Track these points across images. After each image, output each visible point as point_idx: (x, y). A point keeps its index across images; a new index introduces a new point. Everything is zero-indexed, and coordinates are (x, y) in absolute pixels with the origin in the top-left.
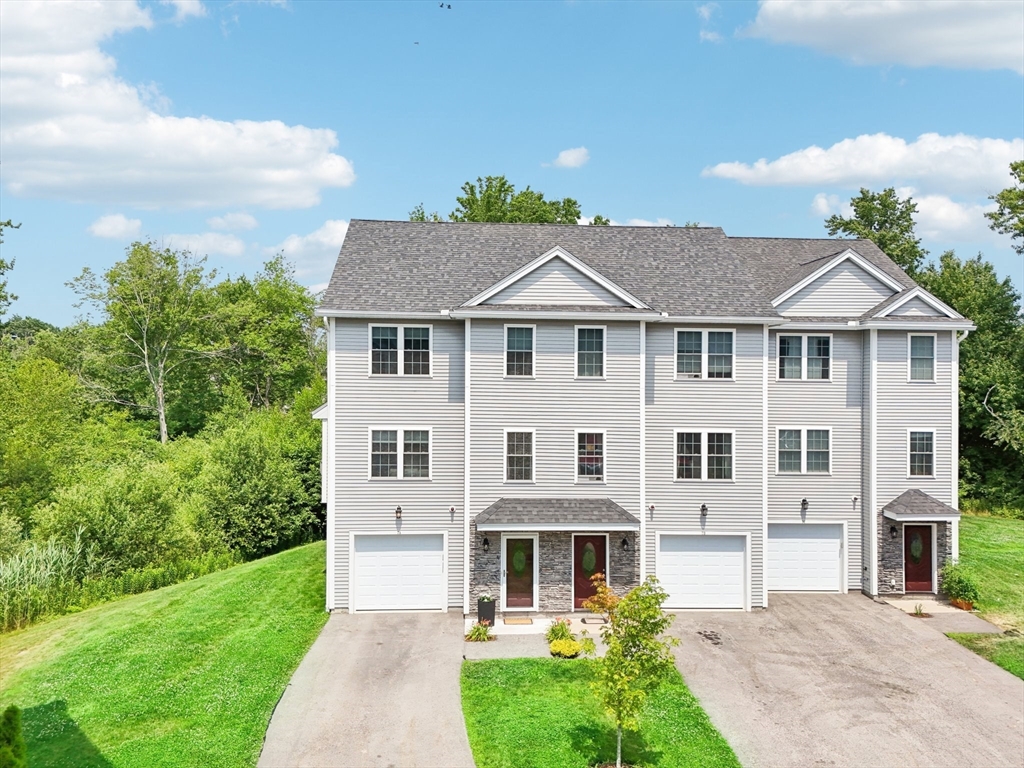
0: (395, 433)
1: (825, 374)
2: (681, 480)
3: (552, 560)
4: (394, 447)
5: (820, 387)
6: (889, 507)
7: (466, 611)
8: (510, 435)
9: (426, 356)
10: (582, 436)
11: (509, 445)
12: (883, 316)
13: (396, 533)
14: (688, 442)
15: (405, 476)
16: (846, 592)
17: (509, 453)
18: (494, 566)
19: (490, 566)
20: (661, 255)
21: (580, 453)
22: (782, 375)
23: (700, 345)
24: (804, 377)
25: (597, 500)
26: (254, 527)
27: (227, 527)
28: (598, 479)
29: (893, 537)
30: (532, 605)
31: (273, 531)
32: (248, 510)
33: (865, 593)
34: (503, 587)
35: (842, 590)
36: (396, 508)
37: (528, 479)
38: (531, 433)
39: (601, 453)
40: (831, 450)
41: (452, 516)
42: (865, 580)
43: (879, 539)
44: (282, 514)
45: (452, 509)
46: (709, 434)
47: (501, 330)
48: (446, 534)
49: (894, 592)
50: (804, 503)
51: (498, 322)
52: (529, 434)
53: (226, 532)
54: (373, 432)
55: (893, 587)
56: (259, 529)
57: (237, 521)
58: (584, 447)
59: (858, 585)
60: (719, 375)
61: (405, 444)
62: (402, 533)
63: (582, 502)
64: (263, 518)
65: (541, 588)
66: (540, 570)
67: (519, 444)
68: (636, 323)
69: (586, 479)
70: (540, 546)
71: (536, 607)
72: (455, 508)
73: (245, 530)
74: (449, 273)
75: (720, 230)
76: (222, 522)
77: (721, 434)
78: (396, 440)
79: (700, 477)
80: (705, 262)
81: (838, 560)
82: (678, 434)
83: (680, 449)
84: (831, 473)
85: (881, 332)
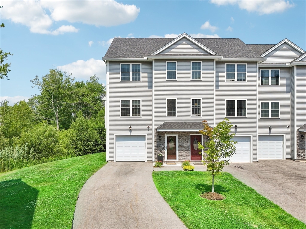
0: (129, 101)
1: (277, 83)
2: (228, 117)
3: (183, 143)
4: (129, 106)
5: (275, 88)
6: (301, 128)
7: (154, 161)
8: (168, 100)
9: (139, 74)
10: (193, 100)
11: (168, 104)
12: (298, 61)
13: (129, 135)
14: (230, 103)
15: (132, 116)
16: (285, 159)
17: (168, 106)
18: (163, 145)
19: (162, 145)
20: (219, 45)
21: (192, 106)
22: (262, 84)
23: (234, 70)
24: (270, 84)
25: (199, 123)
26: (84, 149)
27: (76, 148)
28: (199, 115)
29: (302, 139)
30: (176, 159)
31: (90, 151)
32: (82, 143)
33: (292, 159)
34: (166, 152)
35: (284, 159)
36: (129, 126)
37: (174, 115)
38: (175, 99)
39: (200, 106)
40: (279, 109)
41: (149, 129)
42: (292, 154)
43: (297, 139)
44: (93, 146)
45: (148, 127)
46: (238, 101)
47: (165, 63)
48: (146, 135)
49: (302, 158)
50: (270, 128)
51: (164, 60)
52: (175, 100)
53: (75, 150)
54: (122, 100)
55: (302, 156)
56: (86, 150)
57: (79, 146)
58: (194, 104)
59: (290, 157)
60: (241, 80)
61: (132, 105)
62: (132, 135)
63: (193, 123)
64: (87, 146)
65: (179, 153)
66: (179, 147)
67: (172, 103)
68: (212, 60)
69: (195, 115)
70: (179, 138)
71: (177, 160)
72: (149, 126)
73: (81, 150)
74: (147, 49)
75: (238, 39)
76: (74, 147)
77: (242, 100)
78: (129, 103)
79: (234, 116)
80: (234, 46)
81: (282, 148)
82: (227, 100)
83: (228, 106)
84: (280, 118)
85: (298, 66)
